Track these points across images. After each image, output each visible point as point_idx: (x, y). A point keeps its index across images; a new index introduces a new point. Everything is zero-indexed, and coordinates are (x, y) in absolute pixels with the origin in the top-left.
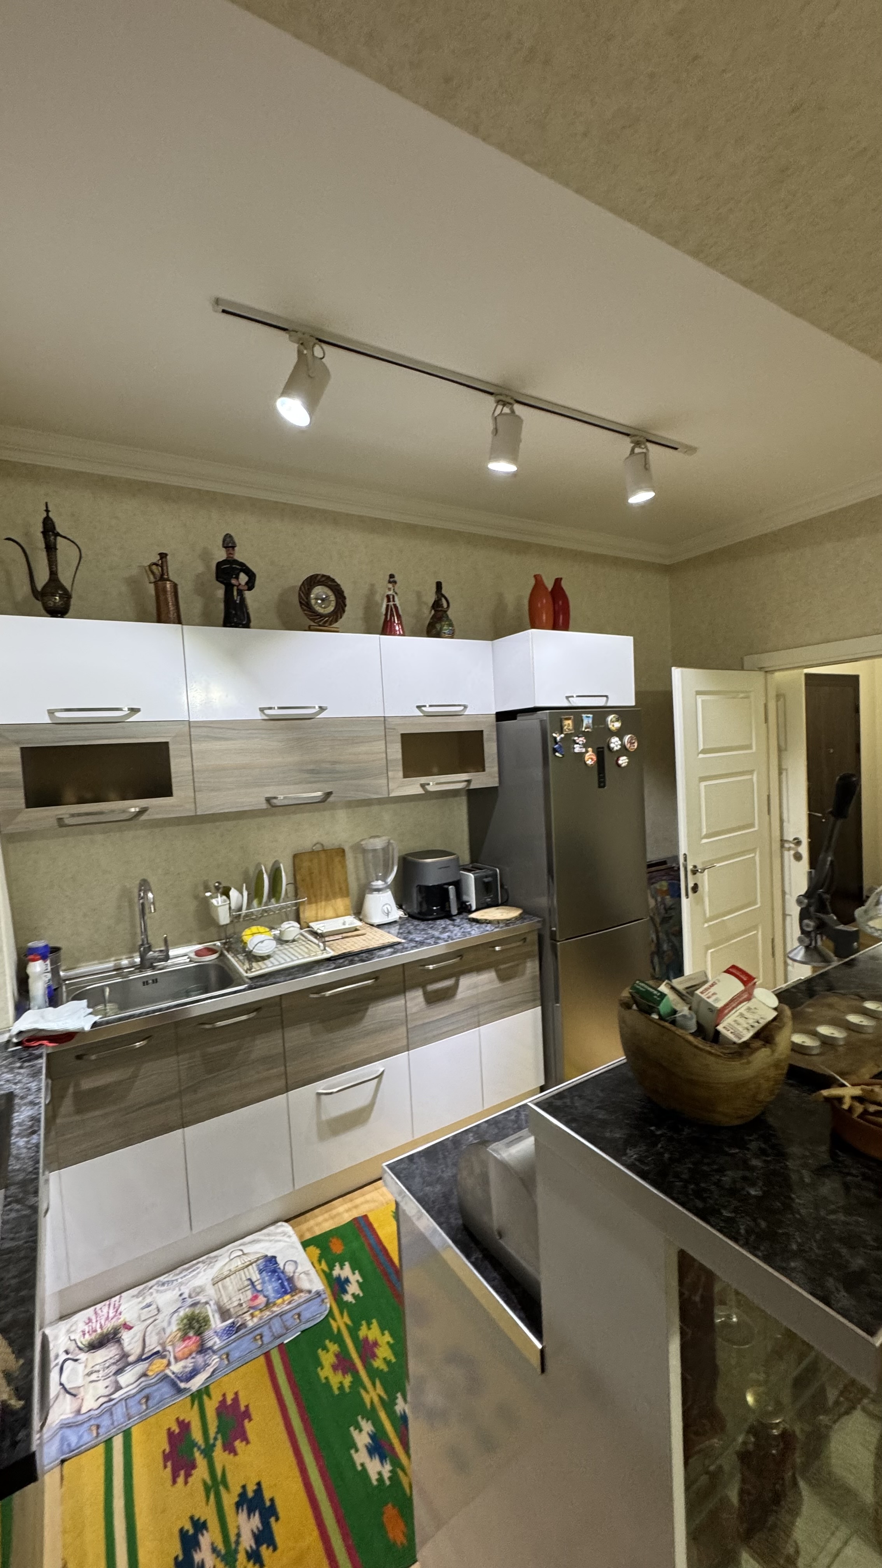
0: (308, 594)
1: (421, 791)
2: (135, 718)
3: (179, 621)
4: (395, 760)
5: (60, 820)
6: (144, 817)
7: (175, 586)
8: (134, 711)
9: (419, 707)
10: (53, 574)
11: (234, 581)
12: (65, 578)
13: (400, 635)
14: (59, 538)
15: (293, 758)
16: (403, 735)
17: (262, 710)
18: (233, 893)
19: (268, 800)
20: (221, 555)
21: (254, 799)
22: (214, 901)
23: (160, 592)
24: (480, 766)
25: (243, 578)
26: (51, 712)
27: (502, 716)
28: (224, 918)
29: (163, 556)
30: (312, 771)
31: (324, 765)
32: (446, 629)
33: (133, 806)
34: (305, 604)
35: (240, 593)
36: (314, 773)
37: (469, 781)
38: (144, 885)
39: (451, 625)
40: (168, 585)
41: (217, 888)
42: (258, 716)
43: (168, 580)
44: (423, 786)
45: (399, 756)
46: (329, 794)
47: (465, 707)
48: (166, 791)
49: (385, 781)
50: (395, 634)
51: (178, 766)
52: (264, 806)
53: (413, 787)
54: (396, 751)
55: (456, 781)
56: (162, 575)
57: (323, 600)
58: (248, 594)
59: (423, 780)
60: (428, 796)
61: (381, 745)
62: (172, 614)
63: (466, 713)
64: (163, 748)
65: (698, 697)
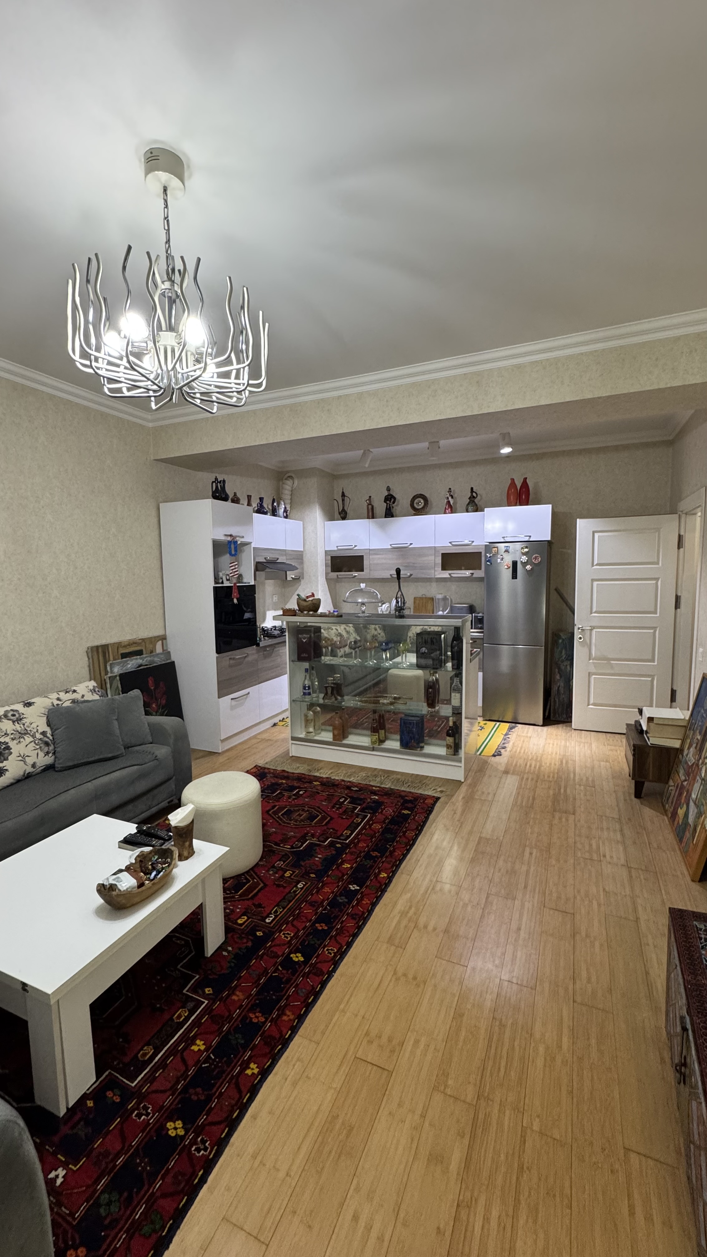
0: (414, 502)
1: (449, 576)
2: (356, 548)
4: (438, 563)
5: (337, 575)
6: (357, 577)
8: (355, 546)
9: (450, 543)
10: (343, 507)
11: (389, 502)
15: (400, 561)
16: (443, 554)
17: (391, 545)
20: (387, 493)
21: (387, 575)
23: (369, 509)
24: (478, 567)
25: (392, 500)
26: (337, 547)
29: (370, 497)
30: (406, 566)
31: (411, 564)
32: (470, 508)
33: (356, 574)
34: (412, 506)
35: (391, 506)
37: (472, 574)
39: (476, 505)
40: (371, 506)
42: (390, 547)
43: (371, 504)
44: (450, 574)
45: (440, 561)
46: (411, 575)
47: (473, 542)
48: (363, 571)
49: (433, 571)
51: (366, 563)
52: (390, 577)
53: (446, 574)
54: (439, 560)
55: (468, 573)
56: (370, 502)
57: (420, 503)
58: (393, 505)
59: (450, 572)
60: (451, 579)
61: (433, 558)
62: (372, 515)
63: (473, 544)
64: (361, 557)
65: (596, 535)
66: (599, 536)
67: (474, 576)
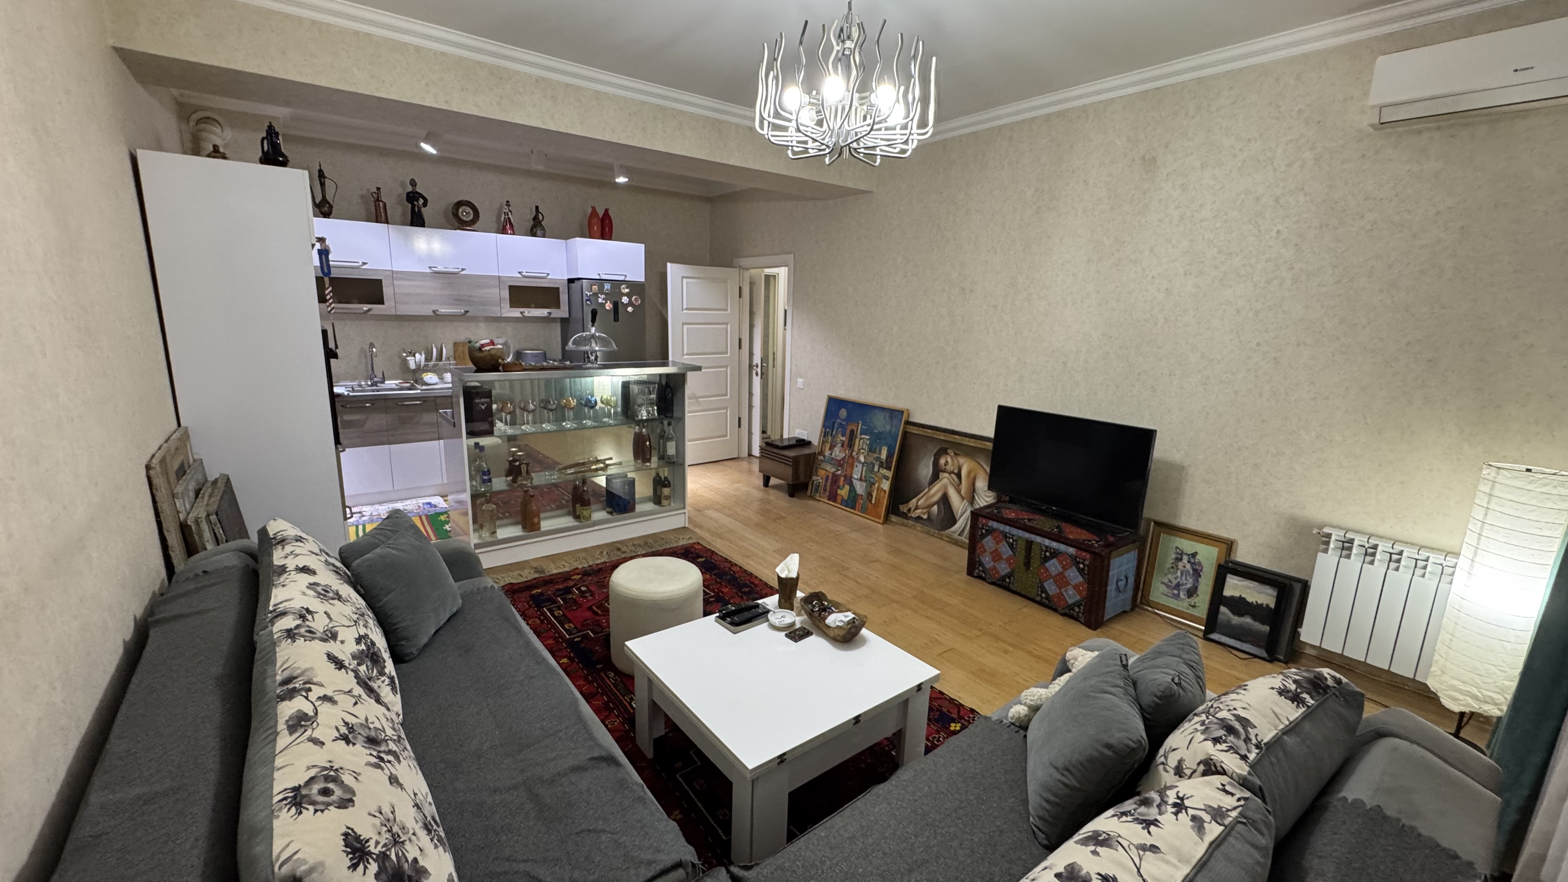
0: (457, 210)
1: (520, 315)
2: (364, 267)
3: (387, 222)
4: (505, 298)
6: (370, 313)
7: (385, 205)
8: (364, 264)
9: (520, 273)
10: (324, 196)
11: (415, 203)
12: (329, 197)
13: (511, 234)
14: (326, 179)
15: (447, 292)
16: (510, 287)
17: (430, 268)
18: (417, 355)
19: (434, 312)
20: (410, 189)
21: (427, 311)
22: (408, 358)
23: (377, 208)
24: (558, 306)
25: (421, 201)
27: (571, 281)
28: (412, 366)
29: (378, 189)
30: (456, 300)
31: (464, 297)
32: (539, 232)
33: (365, 307)
34: (456, 215)
35: (419, 209)
36: (458, 300)
37: (550, 313)
38: (372, 345)
39: (543, 229)
40: (381, 203)
41: (410, 353)
42: (428, 271)
43: (381, 201)
44: (521, 313)
45: (508, 296)
46: (467, 312)
47: (548, 274)
49: (499, 308)
50: (507, 234)
51: (386, 290)
52: (432, 314)
53: (516, 313)
54: (506, 294)
55: (543, 312)
56: (378, 197)
57: (467, 213)
58: (423, 210)
59: (522, 310)
60: (524, 319)
61: (497, 290)
62: (383, 218)
63: (549, 277)
64: (379, 282)
65: (684, 279)
66: (687, 283)
67: (552, 316)
